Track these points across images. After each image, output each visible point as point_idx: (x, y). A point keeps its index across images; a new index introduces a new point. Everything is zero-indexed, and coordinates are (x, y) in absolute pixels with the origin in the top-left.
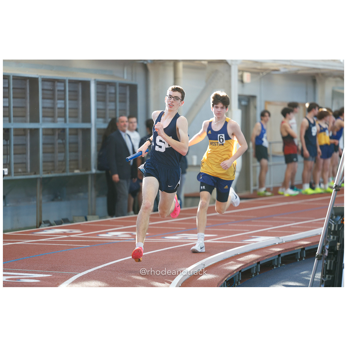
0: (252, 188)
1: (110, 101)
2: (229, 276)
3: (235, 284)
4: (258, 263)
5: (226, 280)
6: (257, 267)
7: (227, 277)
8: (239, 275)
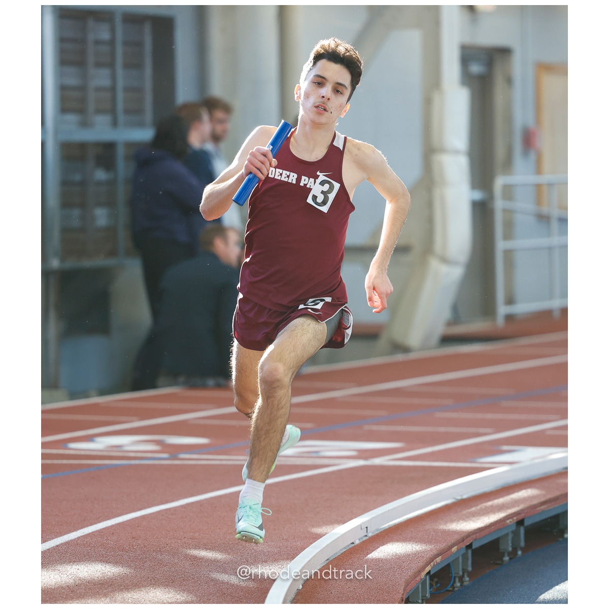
0: (502, 310)
1: (98, 65)
2: (438, 559)
3: (454, 582)
4: (520, 523)
5: (429, 573)
6: (516, 533)
7: (432, 564)
8: (465, 556)
